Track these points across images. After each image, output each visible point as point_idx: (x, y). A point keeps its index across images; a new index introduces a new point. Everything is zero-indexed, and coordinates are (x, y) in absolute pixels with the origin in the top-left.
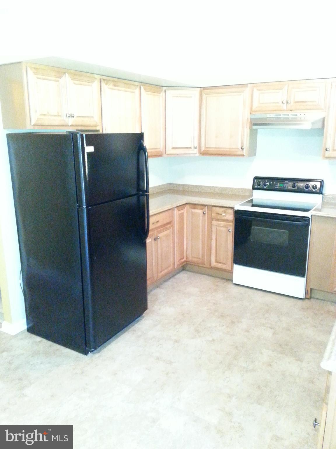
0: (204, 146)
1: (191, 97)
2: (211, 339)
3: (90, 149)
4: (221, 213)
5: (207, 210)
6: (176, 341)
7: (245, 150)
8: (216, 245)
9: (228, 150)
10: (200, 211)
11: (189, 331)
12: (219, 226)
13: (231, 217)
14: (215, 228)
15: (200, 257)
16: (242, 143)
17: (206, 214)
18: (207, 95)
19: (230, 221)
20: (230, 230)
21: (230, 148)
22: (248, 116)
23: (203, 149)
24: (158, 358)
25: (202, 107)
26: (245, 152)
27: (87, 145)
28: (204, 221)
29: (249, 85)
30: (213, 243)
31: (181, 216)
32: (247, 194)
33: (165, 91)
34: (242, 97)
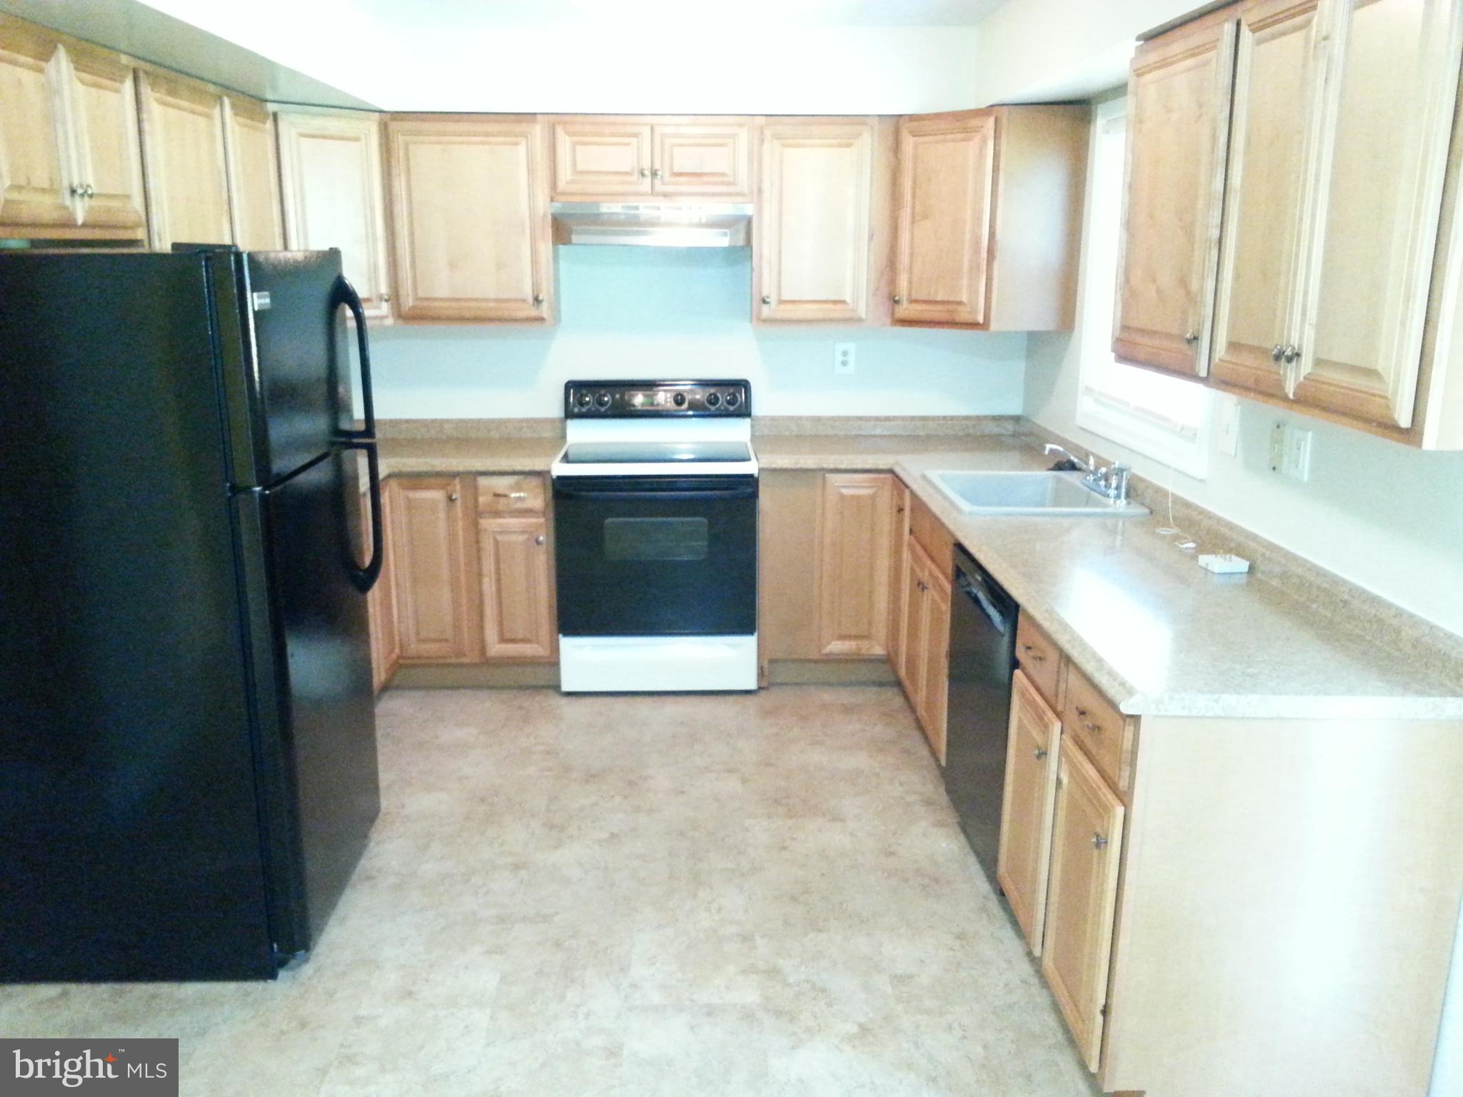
0: (410, 292)
1: (357, 139)
2: (605, 835)
4: (506, 493)
5: (458, 487)
6: (517, 867)
7: (545, 304)
8: (499, 591)
9: (492, 305)
10: (437, 495)
11: (533, 834)
12: (505, 530)
13: (535, 499)
14: (492, 541)
15: (449, 634)
16: (536, 286)
17: (459, 503)
18: (407, 138)
19: (539, 513)
20: (541, 538)
21: (497, 300)
22: (544, 207)
23: (408, 302)
24: (501, 920)
25: (395, 172)
26: (547, 310)
28: (451, 520)
29: (538, 116)
30: (489, 586)
32: (547, 433)
33: (275, 116)
34: (522, 149)
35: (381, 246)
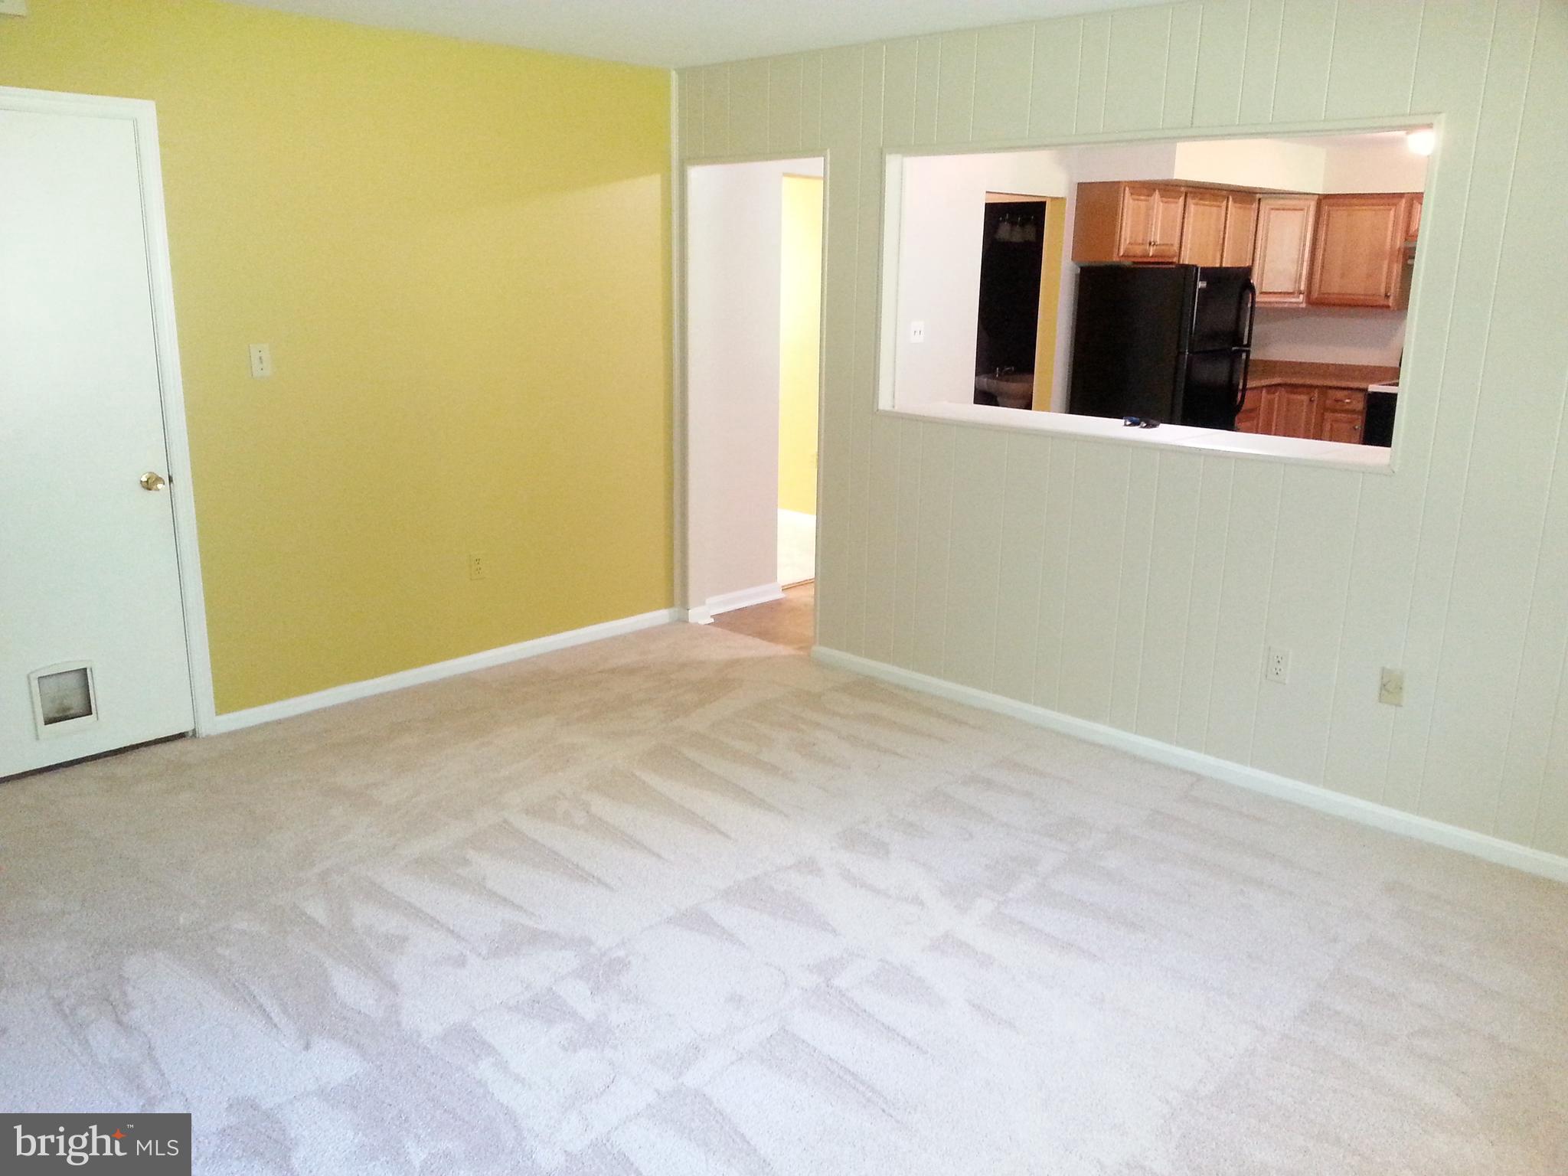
0: (1317, 289)
1: (1302, 210)
3: (1201, 285)
4: (1342, 400)
5: (1316, 395)
7: (1391, 298)
9: (1362, 297)
10: (1304, 398)
12: (1336, 421)
13: (1359, 404)
14: (1329, 425)
16: (1388, 288)
17: (1316, 401)
18: (1331, 208)
19: (1358, 413)
20: (1357, 427)
21: (1365, 294)
22: (1400, 244)
23: (1315, 295)
26: (1391, 302)
27: (1200, 280)
28: (1310, 412)
29: (1404, 195)
31: (1270, 403)
33: (1260, 200)
34: (1392, 213)
35: (1306, 265)
